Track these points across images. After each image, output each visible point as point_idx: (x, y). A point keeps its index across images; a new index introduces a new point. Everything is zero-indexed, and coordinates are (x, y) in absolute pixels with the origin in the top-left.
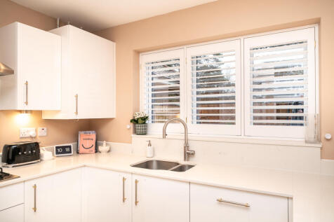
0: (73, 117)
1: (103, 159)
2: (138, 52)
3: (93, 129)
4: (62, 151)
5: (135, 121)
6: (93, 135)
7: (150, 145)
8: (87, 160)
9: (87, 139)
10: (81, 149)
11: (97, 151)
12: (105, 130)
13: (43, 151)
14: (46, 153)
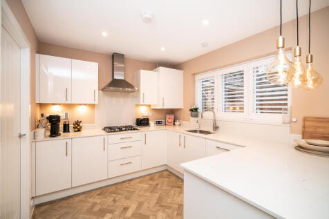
0: (161, 107)
1: (177, 128)
2: (194, 75)
3: (173, 113)
4: (159, 123)
5: (191, 110)
6: (172, 117)
7: (197, 122)
8: (170, 128)
9: (170, 118)
10: (167, 123)
11: (174, 124)
12: (178, 114)
13: (150, 122)
14: (152, 123)
